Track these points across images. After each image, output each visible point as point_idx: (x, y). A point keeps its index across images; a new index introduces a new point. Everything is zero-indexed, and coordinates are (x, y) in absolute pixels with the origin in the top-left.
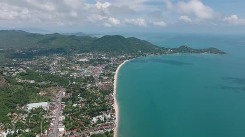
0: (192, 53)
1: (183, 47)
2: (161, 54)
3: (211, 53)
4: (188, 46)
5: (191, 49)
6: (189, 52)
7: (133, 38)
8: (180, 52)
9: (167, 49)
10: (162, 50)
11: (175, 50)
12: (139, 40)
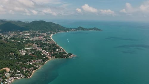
0: (85, 30)
1: (80, 27)
2: (69, 31)
3: (95, 30)
4: (83, 27)
5: (84, 28)
6: (84, 30)
7: (50, 22)
8: (78, 30)
9: (71, 29)
10: (68, 29)
11: (76, 29)
12: (55, 24)
